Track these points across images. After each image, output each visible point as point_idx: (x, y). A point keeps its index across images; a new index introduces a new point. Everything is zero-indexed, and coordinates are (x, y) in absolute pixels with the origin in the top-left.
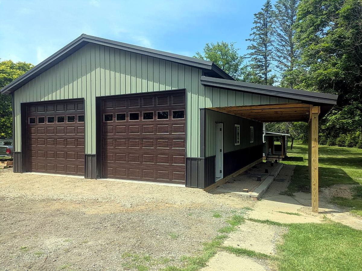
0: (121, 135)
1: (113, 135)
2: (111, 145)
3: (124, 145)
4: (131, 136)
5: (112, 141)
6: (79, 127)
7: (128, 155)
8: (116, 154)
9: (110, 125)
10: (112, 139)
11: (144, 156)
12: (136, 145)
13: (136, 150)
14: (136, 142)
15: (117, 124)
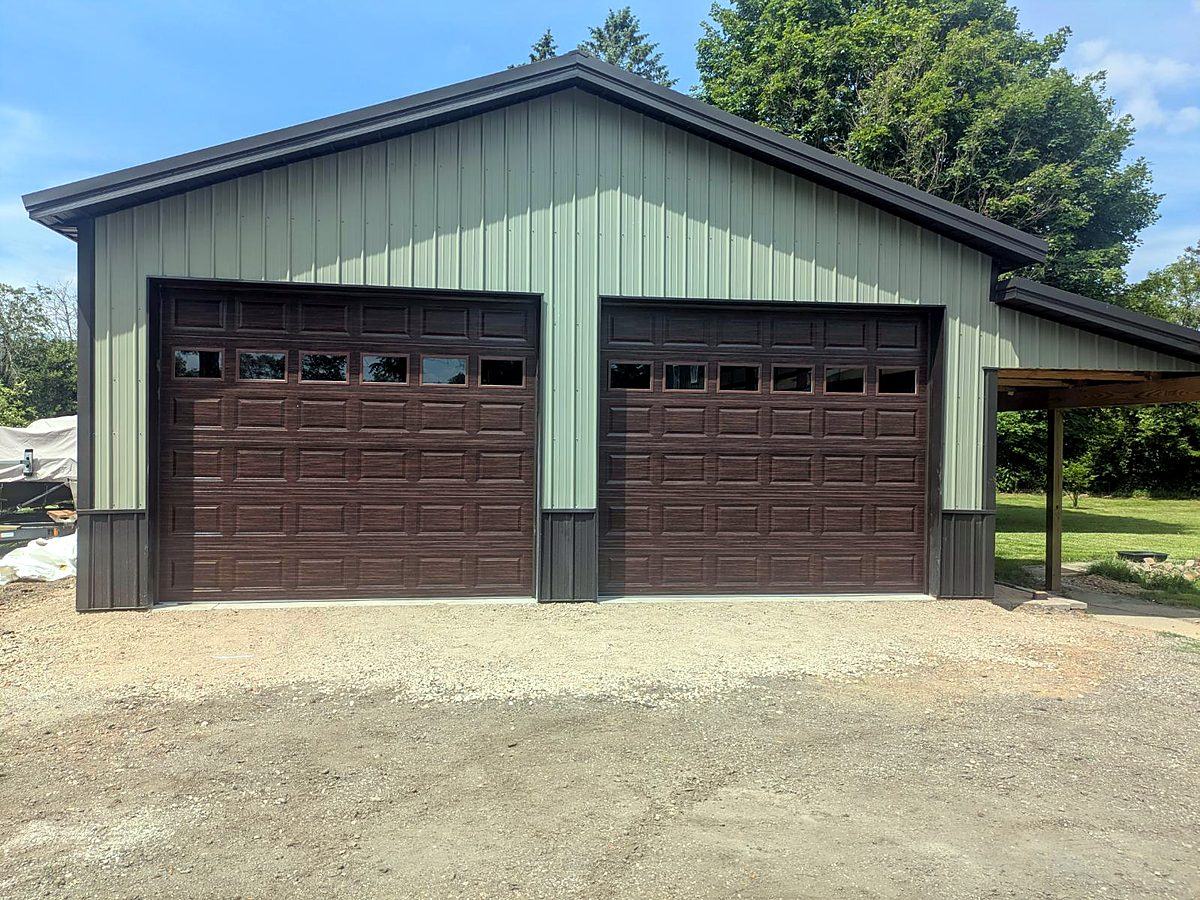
0: (682, 440)
1: (649, 440)
2: (641, 476)
3: (699, 476)
4: (724, 446)
5: (648, 460)
6: (488, 406)
7: (714, 510)
8: (662, 506)
9: (640, 404)
10: (646, 454)
11: (776, 512)
12: (747, 474)
13: (745, 491)
14: (746, 464)
15: (667, 402)
